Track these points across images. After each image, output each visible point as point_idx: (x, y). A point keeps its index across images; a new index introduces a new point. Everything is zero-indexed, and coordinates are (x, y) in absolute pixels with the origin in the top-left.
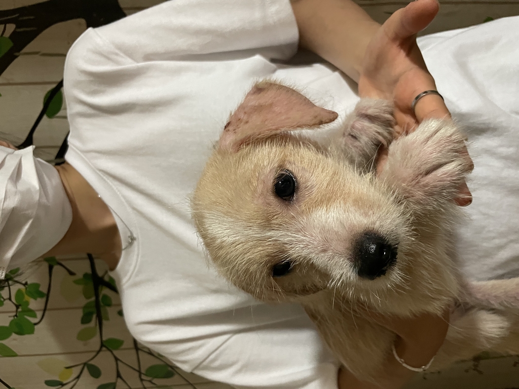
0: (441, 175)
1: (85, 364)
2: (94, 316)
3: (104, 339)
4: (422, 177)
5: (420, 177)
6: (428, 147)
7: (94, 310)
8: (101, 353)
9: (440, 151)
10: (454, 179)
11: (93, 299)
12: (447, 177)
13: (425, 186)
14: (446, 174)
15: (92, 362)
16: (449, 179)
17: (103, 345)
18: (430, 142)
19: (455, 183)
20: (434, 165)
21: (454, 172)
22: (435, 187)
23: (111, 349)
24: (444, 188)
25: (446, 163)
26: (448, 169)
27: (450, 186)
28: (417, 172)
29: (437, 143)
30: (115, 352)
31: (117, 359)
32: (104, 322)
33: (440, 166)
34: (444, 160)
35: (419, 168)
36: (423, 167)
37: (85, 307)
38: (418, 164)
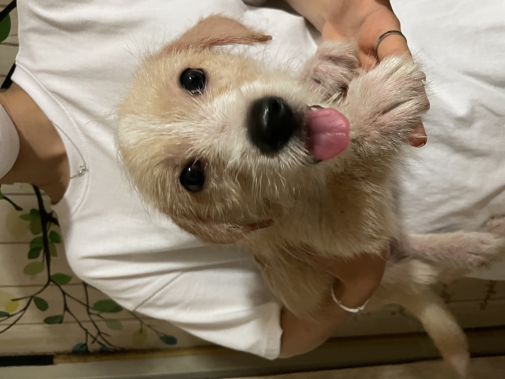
0: (398, 114)
1: (32, 297)
2: (42, 252)
3: (52, 273)
4: (380, 116)
5: (377, 115)
6: (388, 84)
7: (42, 245)
8: (49, 287)
9: (400, 89)
10: (411, 118)
11: (41, 235)
12: (404, 116)
13: (381, 125)
14: (402, 113)
15: (39, 296)
16: (405, 118)
17: (50, 279)
18: (390, 79)
19: (411, 122)
20: (392, 103)
21: (412, 111)
22: (391, 126)
23: (58, 283)
24: (399, 127)
25: (403, 102)
26: (406, 107)
27: (406, 126)
28: (375, 110)
29: (397, 80)
30: (63, 287)
31: (64, 293)
32: (52, 258)
33: (397, 104)
34: (402, 99)
35: (377, 106)
36: (381, 105)
37: (32, 243)
38: (377, 101)
